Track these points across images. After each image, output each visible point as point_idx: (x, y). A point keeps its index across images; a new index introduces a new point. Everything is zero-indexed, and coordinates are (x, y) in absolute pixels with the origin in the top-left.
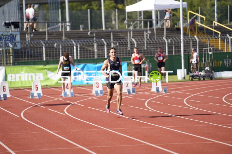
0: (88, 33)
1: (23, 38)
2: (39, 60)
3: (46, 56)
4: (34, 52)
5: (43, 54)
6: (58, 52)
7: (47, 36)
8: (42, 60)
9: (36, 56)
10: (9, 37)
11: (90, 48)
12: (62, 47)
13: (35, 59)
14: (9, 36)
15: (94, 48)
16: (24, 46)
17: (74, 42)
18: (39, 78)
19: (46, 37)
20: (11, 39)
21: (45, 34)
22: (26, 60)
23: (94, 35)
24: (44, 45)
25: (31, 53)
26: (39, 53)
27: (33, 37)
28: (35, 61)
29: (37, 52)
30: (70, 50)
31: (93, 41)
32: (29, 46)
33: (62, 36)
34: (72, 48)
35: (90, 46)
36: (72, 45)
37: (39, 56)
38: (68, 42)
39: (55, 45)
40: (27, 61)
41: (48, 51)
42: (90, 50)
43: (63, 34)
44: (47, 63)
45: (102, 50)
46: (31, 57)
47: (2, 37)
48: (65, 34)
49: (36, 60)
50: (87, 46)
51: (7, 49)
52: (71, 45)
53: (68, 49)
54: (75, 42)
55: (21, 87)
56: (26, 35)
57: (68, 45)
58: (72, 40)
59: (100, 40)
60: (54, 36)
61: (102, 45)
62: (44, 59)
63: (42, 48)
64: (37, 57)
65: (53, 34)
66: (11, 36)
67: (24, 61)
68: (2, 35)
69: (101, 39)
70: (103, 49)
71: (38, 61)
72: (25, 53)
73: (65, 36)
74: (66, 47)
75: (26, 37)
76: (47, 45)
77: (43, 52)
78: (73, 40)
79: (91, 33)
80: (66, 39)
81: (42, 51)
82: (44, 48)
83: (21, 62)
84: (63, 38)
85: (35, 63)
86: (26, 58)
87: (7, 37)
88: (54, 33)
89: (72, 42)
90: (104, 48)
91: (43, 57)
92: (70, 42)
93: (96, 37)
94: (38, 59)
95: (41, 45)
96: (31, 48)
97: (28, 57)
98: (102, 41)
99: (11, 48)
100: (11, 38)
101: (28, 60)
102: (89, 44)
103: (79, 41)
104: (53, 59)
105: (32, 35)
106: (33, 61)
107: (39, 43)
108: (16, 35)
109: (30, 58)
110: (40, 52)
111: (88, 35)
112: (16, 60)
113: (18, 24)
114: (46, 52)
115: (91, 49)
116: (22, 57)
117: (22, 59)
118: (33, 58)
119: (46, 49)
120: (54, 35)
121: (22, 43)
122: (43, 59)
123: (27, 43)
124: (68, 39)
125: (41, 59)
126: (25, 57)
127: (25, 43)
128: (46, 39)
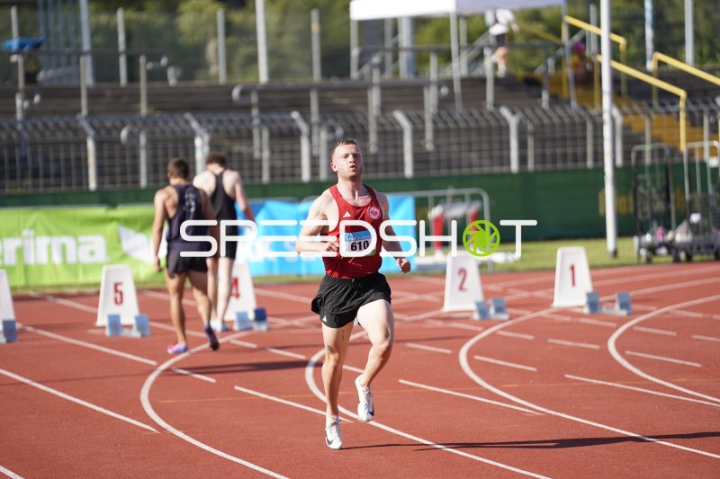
0: (231, 94)
2: (74, 188)
3: (100, 172)
4: (46, 160)
5: (87, 168)
7: (84, 102)
8: (84, 187)
9: (52, 172)
12: (149, 140)
13: (58, 185)
16: (9, 136)
17: (194, 125)
18: (92, 253)
19: (80, 104)
21: (79, 97)
22: (27, 188)
23: (254, 99)
24: (91, 132)
25: (35, 161)
26: (62, 164)
27: (41, 104)
28: (57, 190)
29: (57, 160)
31: (250, 121)
32: (26, 135)
33: (138, 102)
35: (240, 138)
37: (63, 172)
39: (124, 134)
40: (30, 190)
41: (106, 154)
43: (138, 96)
44: (106, 198)
45: (291, 151)
48: (149, 95)
49: (63, 189)
52: (183, 132)
54: (199, 121)
56: (14, 97)
58: (188, 116)
59: (286, 117)
60: (110, 104)
61: (290, 136)
62: (93, 185)
63: (85, 143)
67: (19, 191)
69: (289, 112)
70: (296, 148)
71: (68, 189)
72: (12, 161)
73: (150, 103)
75: (14, 104)
76: (103, 132)
77: (86, 159)
78: (192, 115)
79: (242, 93)
80: (151, 112)
82: (91, 145)
83: (11, 196)
84: (140, 110)
85: (57, 200)
86: (29, 182)
89: (187, 122)
90: (299, 143)
91: (87, 175)
93: (261, 108)
95: (80, 133)
96: (34, 145)
97: (35, 175)
98: (293, 120)
101: (36, 186)
105: (37, 99)
106: (51, 190)
107: (73, 126)
109: (41, 181)
111: (233, 101)
114: (99, 158)
115: (245, 150)
116: (13, 177)
117: (13, 183)
118: (52, 181)
119: (99, 149)
120: (109, 100)
122: (88, 184)
123: (19, 127)
125: (80, 184)
126: (23, 177)
127: (13, 127)
128: (81, 111)
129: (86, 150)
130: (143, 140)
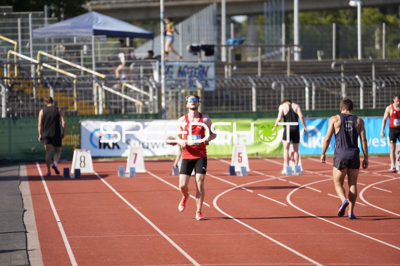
0: (331, 65)
1: (219, 73)
2: (245, 111)
3: (258, 103)
4: (238, 97)
5: (252, 101)
6: (277, 98)
7: (259, 69)
8: (250, 110)
9: (240, 103)
10: (197, 71)
11: (334, 91)
12: (285, 88)
13: (238, 109)
14: (196, 69)
15: (341, 91)
16: (221, 85)
17: (305, 81)
18: (245, 141)
19: (257, 70)
20: (199, 73)
21: (257, 67)
22: (223, 110)
23: (342, 69)
24: (254, 84)
25: (232, 98)
26: (245, 99)
27: (236, 70)
28: (237, 111)
29: (243, 97)
30: (298, 94)
31: (340, 80)
32: (228, 85)
33: (286, 69)
34: (303, 91)
35: (333, 87)
36: (303, 86)
37: (245, 103)
38: (296, 80)
39: (273, 85)
40: (225, 111)
41: (261, 95)
42: (333, 95)
43: (287, 66)
44: (259, 115)
45: (355, 95)
46: (232, 104)
47: (186, 70)
48: (291, 66)
49: (240, 111)
50: (328, 87)
51: (192, 90)
52: (300, 84)
53: (295, 92)
54: (308, 80)
55: (214, 156)
56: (224, 67)
57: (295, 85)
58: (302, 77)
59: (352, 78)
60: (272, 70)
61: (355, 87)
62: (254, 109)
63: (251, 89)
64: (243, 104)
65: (270, 66)
66: (200, 69)
67: (219, 111)
68: (186, 67)
69: (355, 75)
70: (357, 93)
71: (243, 111)
72: (222, 97)
73: (291, 70)
74: (291, 88)
75: (224, 70)
76: (260, 84)
77: (252, 97)
78: (304, 76)
79: (336, 65)
80: (292, 74)
81: (250, 95)
82: (254, 91)
83: (215, 114)
84: (286, 73)
85: (237, 116)
86: (224, 107)
87: (193, 70)
88: (273, 65)
89: (302, 80)
90: (359, 91)
91: (252, 105)
92: (299, 81)
93: (345, 73)
94: (243, 109)
95: (249, 85)
96: (232, 89)
97: (227, 105)
98: (356, 79)
99: (199, 89)
100: (200, 71)
101: (227, 109)
102: (332, 84)
103: (315, 78)
104: (269, 108)
105: (235, 68)
106: (234, 111)
107: (246, 81)
108: (208, 67)
109: (230, 107)
110: (248, 97)
111: (331, 69)
112: (206, 110)
113: (211, 48)
114: (257, 97)
115: (336, 93)
116: (217, 105)
117: (216, 108)
118: (235, 107)
119: (257, 92)
120: (273, 68)
121: (217, 81)
122: (252, 109)
123: (226, 81)
124: (296, 75)
125: (248, 109)
126: (221, 105)
127: (223, 81)
128: (257, 74)
129: (252, 93)
130: (283, 88)
